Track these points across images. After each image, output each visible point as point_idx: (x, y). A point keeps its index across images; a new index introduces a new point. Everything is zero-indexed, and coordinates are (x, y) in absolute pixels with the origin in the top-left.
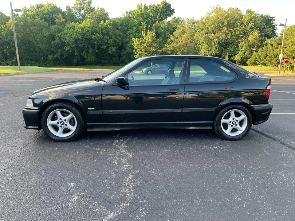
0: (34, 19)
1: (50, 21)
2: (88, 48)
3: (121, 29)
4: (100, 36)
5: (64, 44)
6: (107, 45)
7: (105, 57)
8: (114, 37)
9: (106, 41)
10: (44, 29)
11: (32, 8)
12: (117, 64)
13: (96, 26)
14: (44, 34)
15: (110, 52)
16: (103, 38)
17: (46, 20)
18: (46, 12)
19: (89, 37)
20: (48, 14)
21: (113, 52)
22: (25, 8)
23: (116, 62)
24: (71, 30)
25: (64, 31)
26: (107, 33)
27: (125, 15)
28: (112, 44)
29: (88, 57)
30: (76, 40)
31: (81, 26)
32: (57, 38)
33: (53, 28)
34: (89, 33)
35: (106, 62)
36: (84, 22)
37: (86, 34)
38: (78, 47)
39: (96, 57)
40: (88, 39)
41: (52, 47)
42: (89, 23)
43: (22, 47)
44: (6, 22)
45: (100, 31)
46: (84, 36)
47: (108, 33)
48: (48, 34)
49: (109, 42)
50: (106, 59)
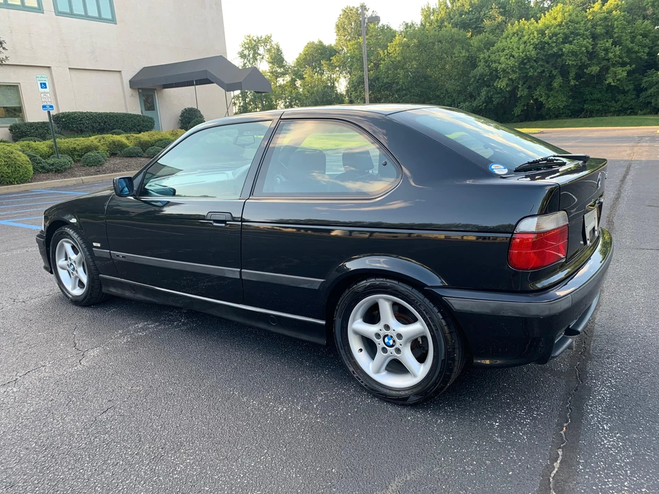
0: (440, 27)
1: (474, 26)
2: (552, 77)
3: (654, 14)
4: (585, 42)
5: (494, 75)
6: (605, 63)
7: (597, 95)
8: (627, 40)
9: (602, 54)
10: (458, 47)
11: (441, 5)
12: (629, 111)
13: (580, 19)
14: (455, 57)
15: (610, 80)
16: (594, 46)
17: (464, 26)
18: (467, 7)
19: (555, 50)
20: (472, 11)
21: (618, 80)
22: (428, 8)
23: (626, 106)
24: (515, 39)
25: (499, 45)
26: (607, 33)
28: (618, 59)
29: (550, 99)
30: (522, 63)
31: (540, 24)
32: (482, 63)
33: (476, 41)
34: (557, 39)
35: (598, 107)
36: (547, 14)
37: (549, 44)
38: (526, 78)
39: (569, 97)
40: (555, 55)
41: (470, 85)
42: (560, 14)
43: (413, 91)
44: (389, 44)
45: (586, 30)
46: (543, 48)
47: (609, 33)
48: (464, 56)
49: (611, 55)
50: (599, 101)
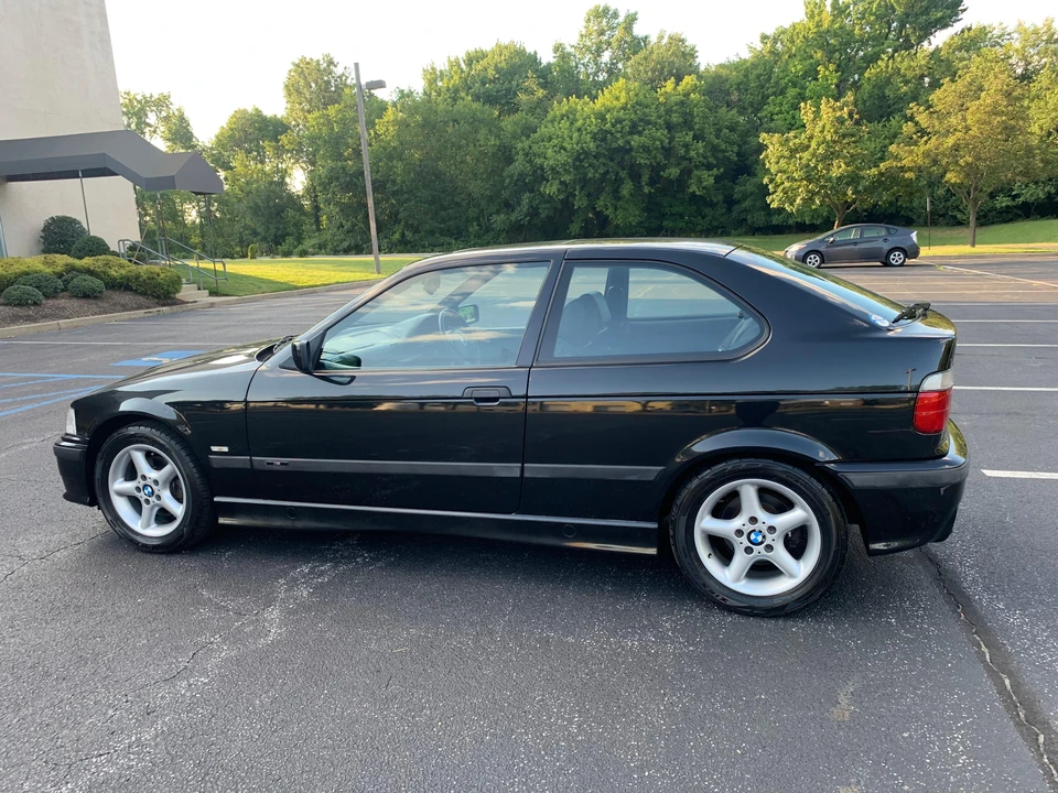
0: (455, 100)
1: (503, 101)
2: (618, 182)
3: (740, 100)
4: (659, 134)
5: (540, 175)
6: (685, 163)
7: (679, 209)
8: (711, 133)
9: (682, 152)
10: (484, 130)
11: (452, 66)
12: (720, 231)
13: (649, 101)
14: (480, 146)
15: (693, 188)
16: (672, 139)
17: (490, 99)
18: (491, 73)
19: (621, 142)
20: (498, 79)
21: (704, 188)
22: (433, 69)
23: (716, 224)
24: (565, 124)
25: (543, 130)
26: (685, 122)
27: (759, 46)
28: (701, 159)
29: (618, 212)
30: (577, 159)
31: (599, 104)
32: (520, 157)
33: (509, 123)
34: (622, 128)
35: (682, 224)
36: (606, 91)
37: (612, 134)
38: (584, 182)
39: (645, 210)
40: (620, 150)
41: (504, 188)
42: (623, 93)
43: (419, 194)
44: (377, 121)
45: (660, 117)
46: (604, 139)
47: (687, 123)
48: (494, 145)
49: (692, 153)
50: (682, 216)
